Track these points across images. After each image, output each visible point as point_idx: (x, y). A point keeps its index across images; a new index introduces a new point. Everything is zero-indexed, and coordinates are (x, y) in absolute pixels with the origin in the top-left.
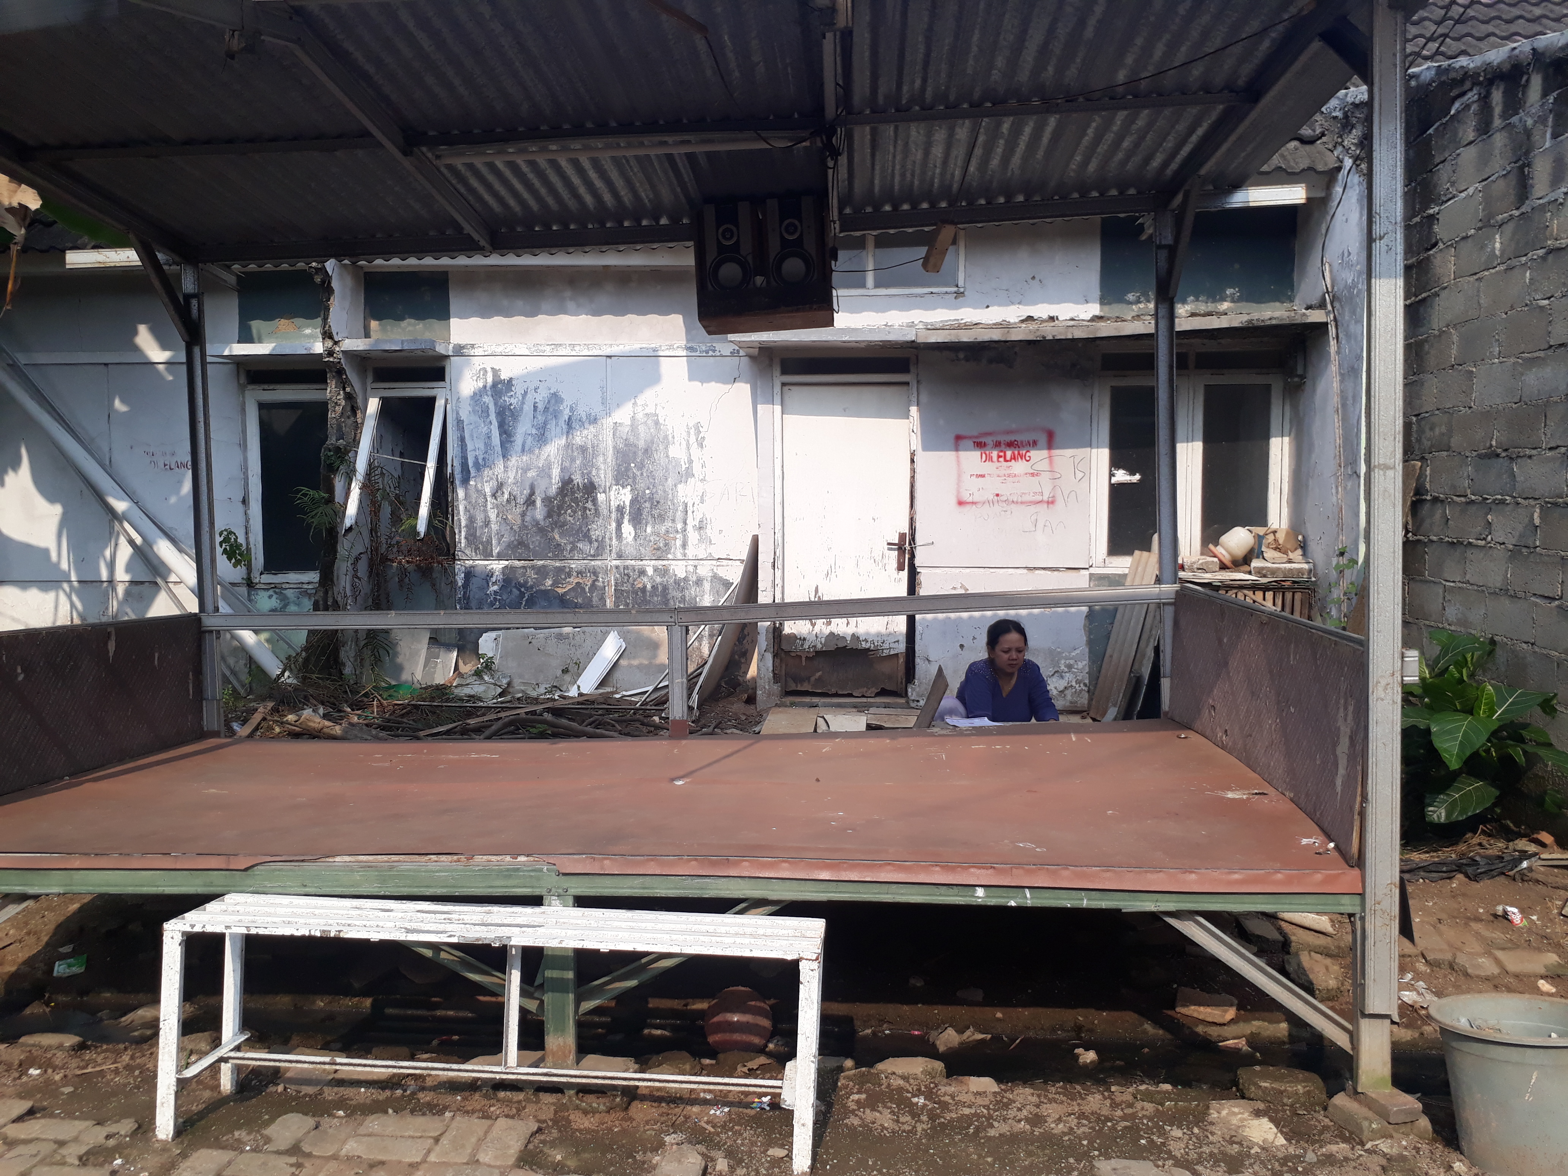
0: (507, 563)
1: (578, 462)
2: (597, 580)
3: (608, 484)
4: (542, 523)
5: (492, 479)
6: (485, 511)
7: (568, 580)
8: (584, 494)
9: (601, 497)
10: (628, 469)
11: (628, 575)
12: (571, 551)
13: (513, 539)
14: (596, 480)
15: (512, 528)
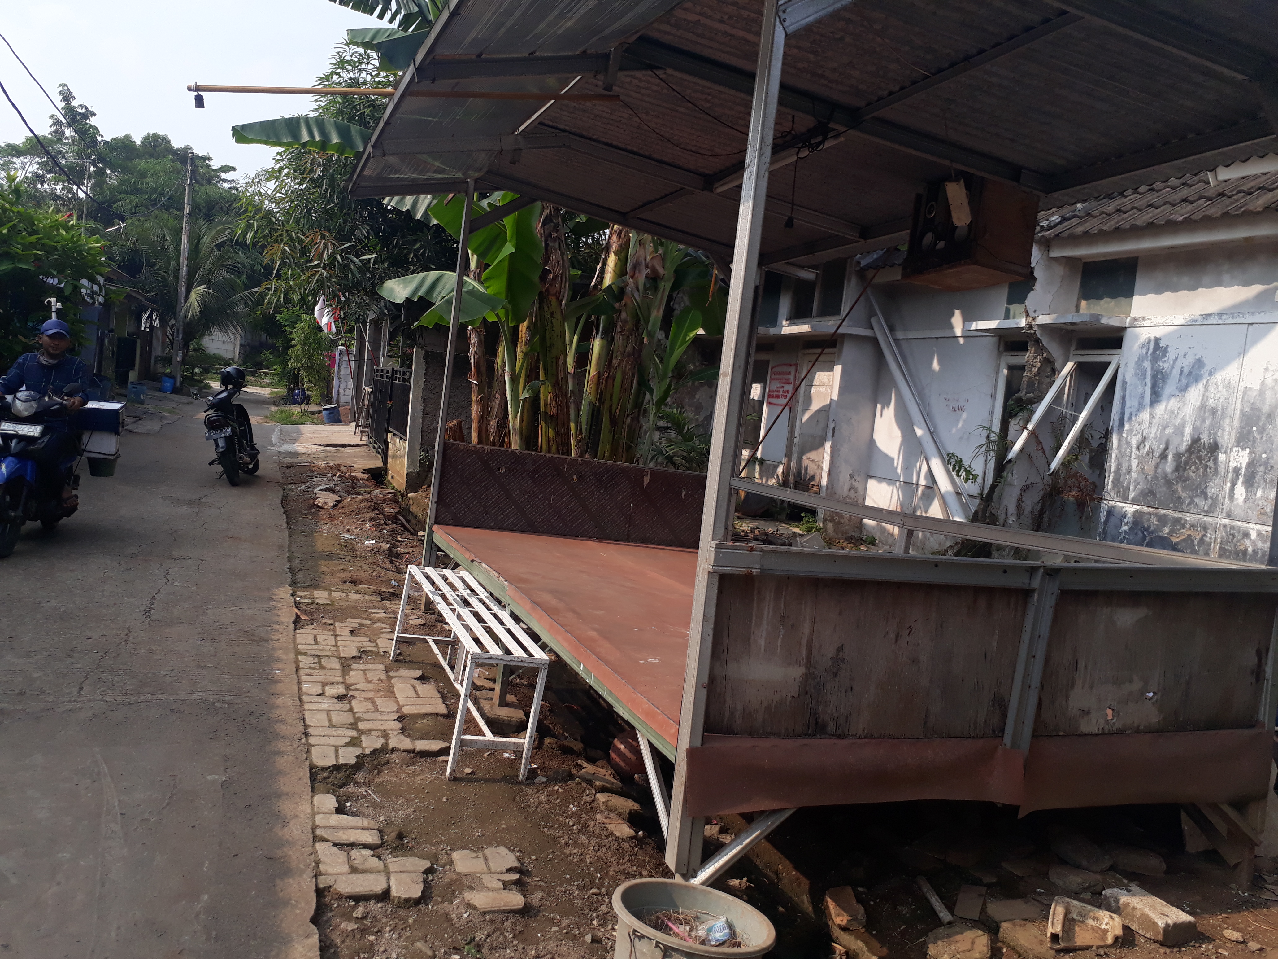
0: (1138, 507)
1: (1208, 423)
2: (1205, 535)
3: (1230, 446)
4: (1170, 476)
5: (1139, 433)
6: (1130, 460)
7: (1182, 531)
8: (1208, 452)
9: (1222, 457)
10: (1250, 432)
11: (1233, 535)
12: (1189, 504)
13: (1145, 487)
14: (1219, 441)
15: (1146, 478)
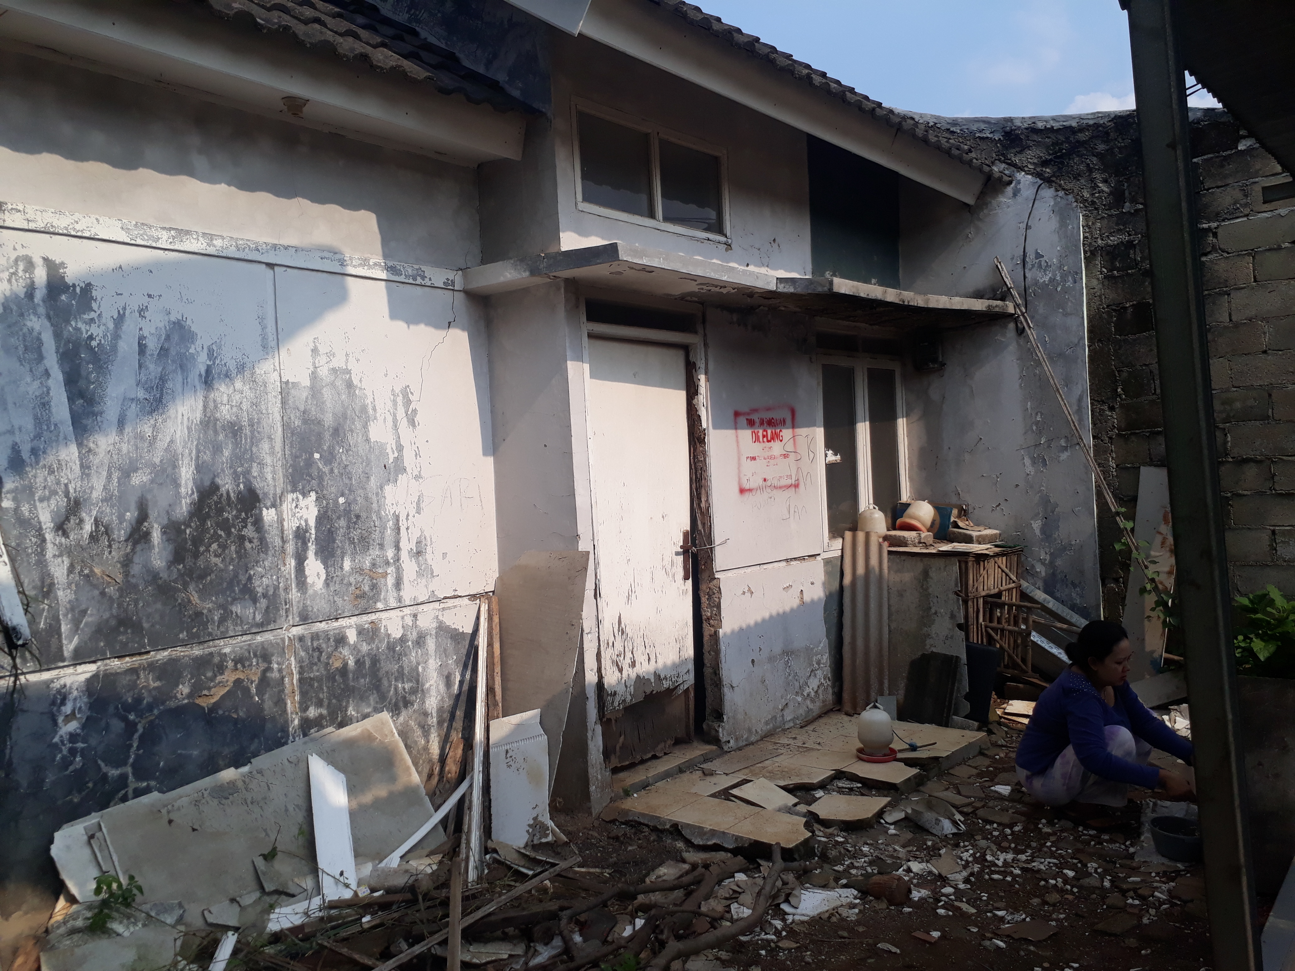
0: (95, 667)
1: (226, 453)
2: (269, 669)
3: (279, 491)
4: (164, 575)
7: (219, 678)
8: (239, 511)
9: (269, 515)
10: (310, 462)
11: (319, 650)
12: (222, 620)
13: (106, 615)
14: (258, 485)
15: (103, 594)
